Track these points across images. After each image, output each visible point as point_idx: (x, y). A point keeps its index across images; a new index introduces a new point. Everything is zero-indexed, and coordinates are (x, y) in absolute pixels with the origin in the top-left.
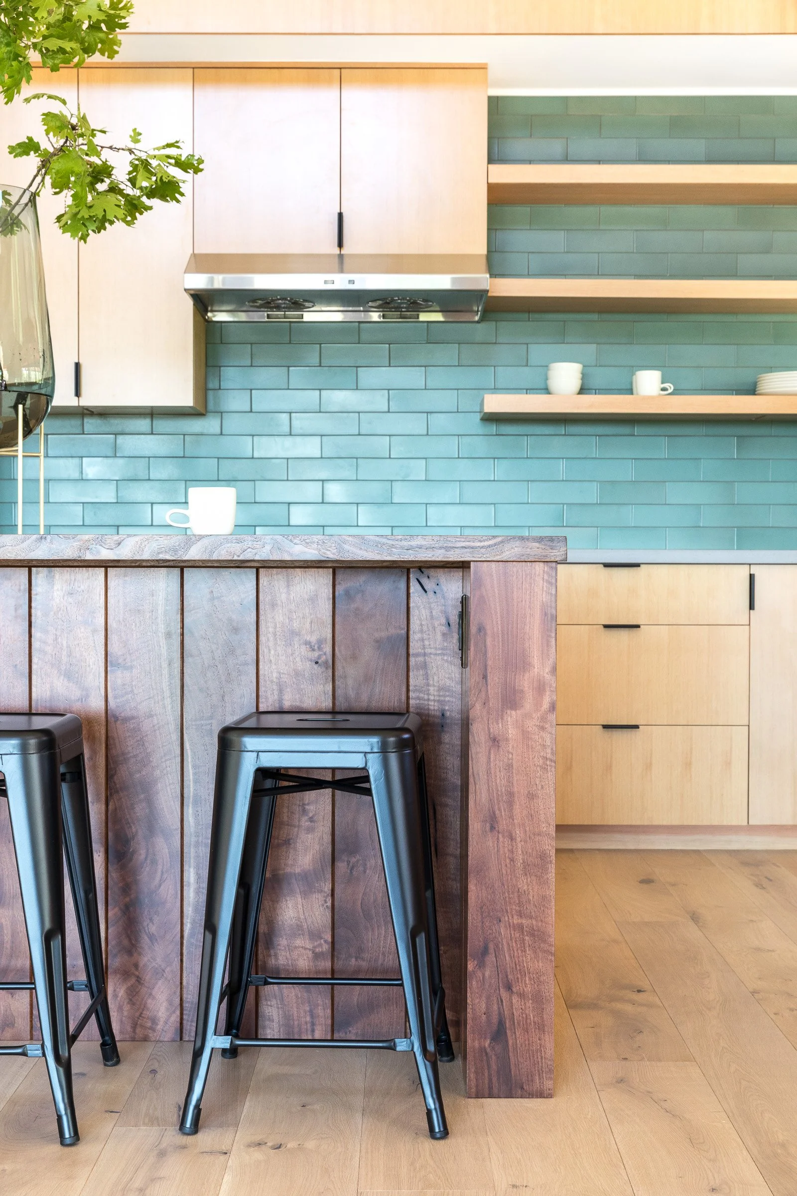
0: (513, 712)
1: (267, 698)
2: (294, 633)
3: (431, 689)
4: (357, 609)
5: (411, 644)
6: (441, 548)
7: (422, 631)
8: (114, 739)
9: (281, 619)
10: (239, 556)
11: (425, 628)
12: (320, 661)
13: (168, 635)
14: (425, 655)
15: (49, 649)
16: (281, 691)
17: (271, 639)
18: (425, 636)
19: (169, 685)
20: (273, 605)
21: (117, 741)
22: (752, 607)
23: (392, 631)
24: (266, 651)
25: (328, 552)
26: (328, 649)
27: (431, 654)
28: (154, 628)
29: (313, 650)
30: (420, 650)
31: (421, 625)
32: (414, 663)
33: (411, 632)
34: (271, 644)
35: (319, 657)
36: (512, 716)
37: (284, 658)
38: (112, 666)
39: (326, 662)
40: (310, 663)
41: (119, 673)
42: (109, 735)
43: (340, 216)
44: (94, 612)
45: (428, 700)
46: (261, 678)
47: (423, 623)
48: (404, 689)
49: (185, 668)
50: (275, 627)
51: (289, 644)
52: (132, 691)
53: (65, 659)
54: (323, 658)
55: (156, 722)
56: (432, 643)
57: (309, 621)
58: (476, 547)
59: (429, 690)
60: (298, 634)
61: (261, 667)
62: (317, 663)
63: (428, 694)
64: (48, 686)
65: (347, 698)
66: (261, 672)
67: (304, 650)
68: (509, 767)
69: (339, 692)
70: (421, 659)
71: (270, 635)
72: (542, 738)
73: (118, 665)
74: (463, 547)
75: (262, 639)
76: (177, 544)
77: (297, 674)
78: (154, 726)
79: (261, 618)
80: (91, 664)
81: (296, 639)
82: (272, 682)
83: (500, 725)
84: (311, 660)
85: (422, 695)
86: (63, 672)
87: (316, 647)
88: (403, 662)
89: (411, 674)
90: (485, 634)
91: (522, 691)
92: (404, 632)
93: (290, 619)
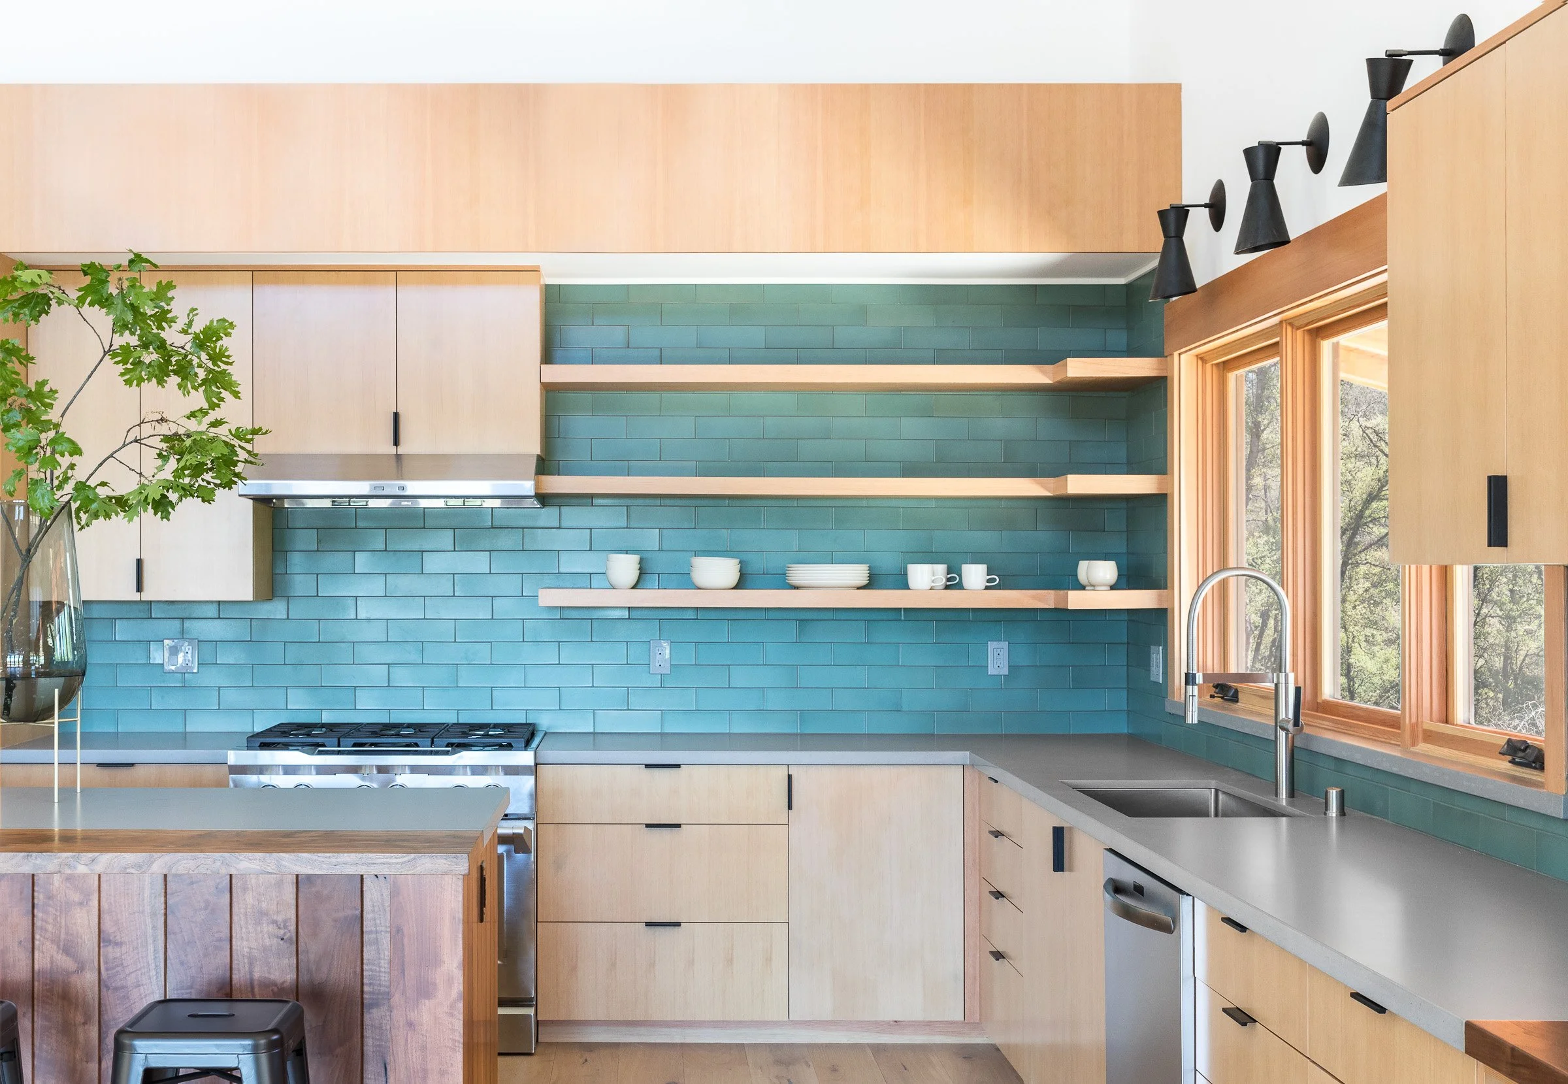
0: (427, 1001)
1: (239, 970)
2: (263, 913)
3: (382, 962)
4: (317, 892)
5: (365, 923)
6: (363, 864)
7: (373, 911)
8: (106, 1006)
9: (251, 901)
10: (193, 871)
11: (376, 909)
12: (285, 938)
13: (154, 915)
14: (377, 932)
15: (50, 928)
16: (251, 964)
17: (243, 918)
18: (377, 916)
19: (154, 959)
20: (245, 889)
21: (108, 1007)
22: (790, 807)
23: (349, 912)
24: (238, 929)
25: (269, 868)
26: (293, 928)
27: (382, 931)
28: (141, 908)
29: (279, 928)
30: (372, 928)
31: (374, 906)
32: (367, 940)
33: (365, 913)
34: (242, 923)
35: (285, 934)
36: (427, 1005)
37: (253, 935)
38: (104, 942)
39: (290, 939)
40: (276, 939)
41: (110, 949)
42: (102, 1002)
43: (396, 415)
44: (89, 895)
45: (380, 972)
46: (234, 952)
47: (375, 904)
48: (359, 962)
49: (167, 944)
50: (246, 908)
51: (258, 923)
52: (122, 964)
53: (63, 936)
54: (288, 935)
55: (142, 991)
56: (382, 922)
57: (275, 902)
58: (393, 863)
59: (380, 963)
60: (266, 914)
61: (234, 943)
62: (282, 939)
63: (380, 967)
64: (49, 959)
65: (309, 971)
66: (234, 948)
67: (272, 928)
68: (424, 1048)
69: (301, 965)
70: (373, 936)
71: (241, 915)
72: (451, 1023)
73: (109, 941)
74: (381, 863)
75: (235, 918)
76: (142, 860)
77: (265, 949)
78: (140, 995)
79: (234, 900)
80: (86, 940)
81: (265, 918)
82: (243, 956)
83: (416, 1012)
84: (278, 937)
85: (374, 968)
86: (62, 948)
87: (282, 926)
88: (358, 939)
89: (365, 949)
90: (403, 935)
91: (435, 984)
92: (358, 912)
93: (259, 901)
